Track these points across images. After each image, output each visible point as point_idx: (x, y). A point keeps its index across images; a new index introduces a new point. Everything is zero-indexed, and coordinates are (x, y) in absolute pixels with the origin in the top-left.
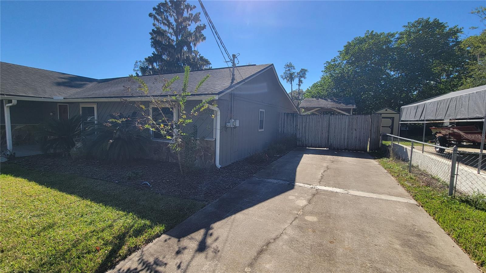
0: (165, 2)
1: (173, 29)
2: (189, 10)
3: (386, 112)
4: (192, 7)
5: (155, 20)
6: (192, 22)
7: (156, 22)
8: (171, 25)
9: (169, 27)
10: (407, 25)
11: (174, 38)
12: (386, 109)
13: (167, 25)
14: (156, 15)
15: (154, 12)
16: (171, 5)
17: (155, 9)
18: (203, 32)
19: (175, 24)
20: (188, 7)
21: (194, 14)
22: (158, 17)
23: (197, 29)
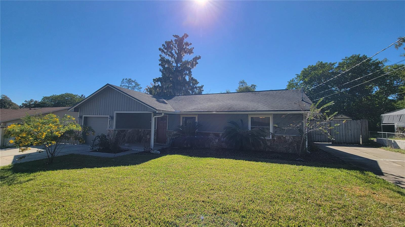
1: (174, 58)
2: (187, 46)
3: (342, 117)
4: (189, 44)
5: (163, 53)
6: (187, 53)
7: (163, 55)
8: (174, 56)
9: (172, 57)
10: (345, 58)
11: (174, 64)
12: (341, 115)
13: (171, 56)
14: (164, 49)
15: (162, 48)
16: (175, 43)
17: (163, 45)
18: (198, 61)
19: (176, 56)
20: (187, 44)
21: (189, 49)
22: (166, 51)
23: (194, 59)
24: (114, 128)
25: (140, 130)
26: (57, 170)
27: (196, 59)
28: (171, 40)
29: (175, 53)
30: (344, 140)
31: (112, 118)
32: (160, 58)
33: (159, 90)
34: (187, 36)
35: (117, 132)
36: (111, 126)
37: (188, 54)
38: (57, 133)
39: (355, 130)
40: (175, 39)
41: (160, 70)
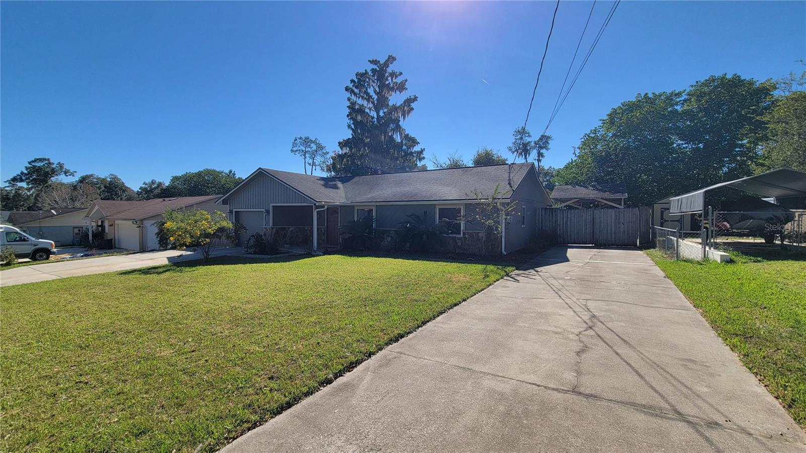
0: (364, 72)
1: (373, 103)
2: (394, 78)
4: (398, 74)
5: (353, 94)
6: (396, 91)
7: (353, 98)
8: (371, 98)
9: (368, 101)
11: (373, 114)
13: (366, 99)
14: (354, 88)
15: (351, 86)
16: (372, 74)
17: (352, 81)
18: (413, 105)
19: (375, 97)
20: (393, 75)
21: (399, 82)
22: (356, 91)
23: (405, 102)
24: (271, 225)
25: (306, 228)
26: (214, 265)
27: (409, 101)
28: (366, 70)
29: (375, 92)
30: (613, 239)
31: (268, 212)
32: (348, 104)
33: (348, 161)
34: (394, 59)
35: (274, 230)
36: (268, 222)
37: (398, 92)
38: (210, 230)
39: (630, 224)
40: (373, 69)
41: (349, 126)
